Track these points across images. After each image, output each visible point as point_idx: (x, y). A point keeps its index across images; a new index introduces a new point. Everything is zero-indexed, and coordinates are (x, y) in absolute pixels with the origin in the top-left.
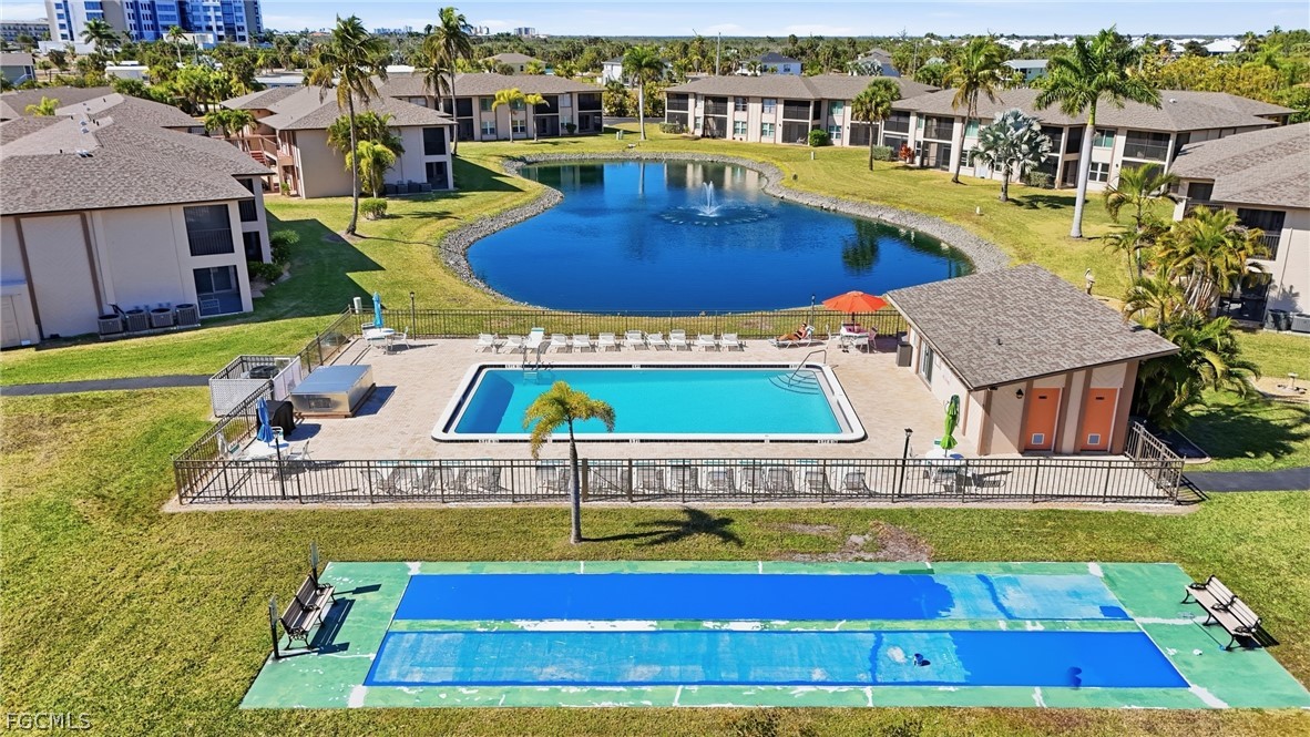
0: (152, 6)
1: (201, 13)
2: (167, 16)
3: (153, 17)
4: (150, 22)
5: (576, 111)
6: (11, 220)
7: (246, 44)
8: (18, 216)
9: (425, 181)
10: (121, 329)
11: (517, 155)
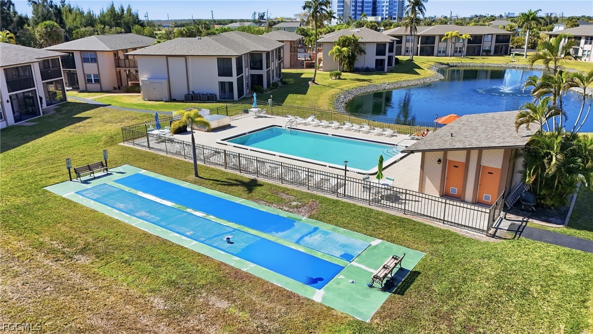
0: (363, 2)
1: (380, 9)
2: (368, 6)
3: (362, 7)
4: (360, 9)
5: (494, 43)
6: (165, 57)
7: (396, 21)
8: (167, 56)
9: (374, 67)
10: (191, 99)
11: (445, 62)
